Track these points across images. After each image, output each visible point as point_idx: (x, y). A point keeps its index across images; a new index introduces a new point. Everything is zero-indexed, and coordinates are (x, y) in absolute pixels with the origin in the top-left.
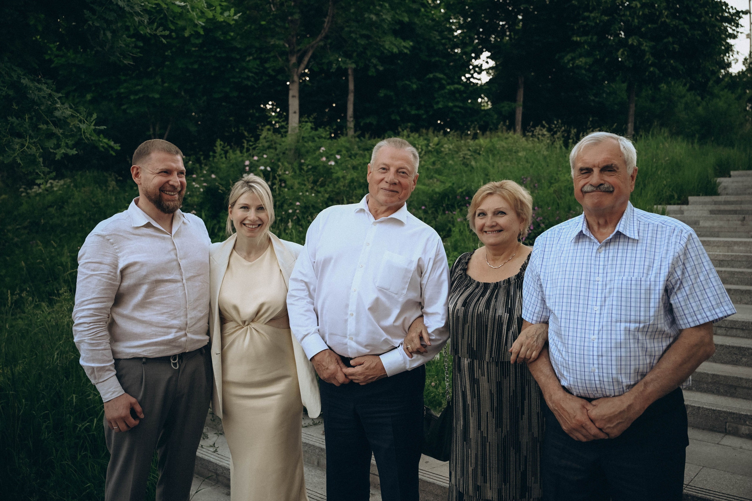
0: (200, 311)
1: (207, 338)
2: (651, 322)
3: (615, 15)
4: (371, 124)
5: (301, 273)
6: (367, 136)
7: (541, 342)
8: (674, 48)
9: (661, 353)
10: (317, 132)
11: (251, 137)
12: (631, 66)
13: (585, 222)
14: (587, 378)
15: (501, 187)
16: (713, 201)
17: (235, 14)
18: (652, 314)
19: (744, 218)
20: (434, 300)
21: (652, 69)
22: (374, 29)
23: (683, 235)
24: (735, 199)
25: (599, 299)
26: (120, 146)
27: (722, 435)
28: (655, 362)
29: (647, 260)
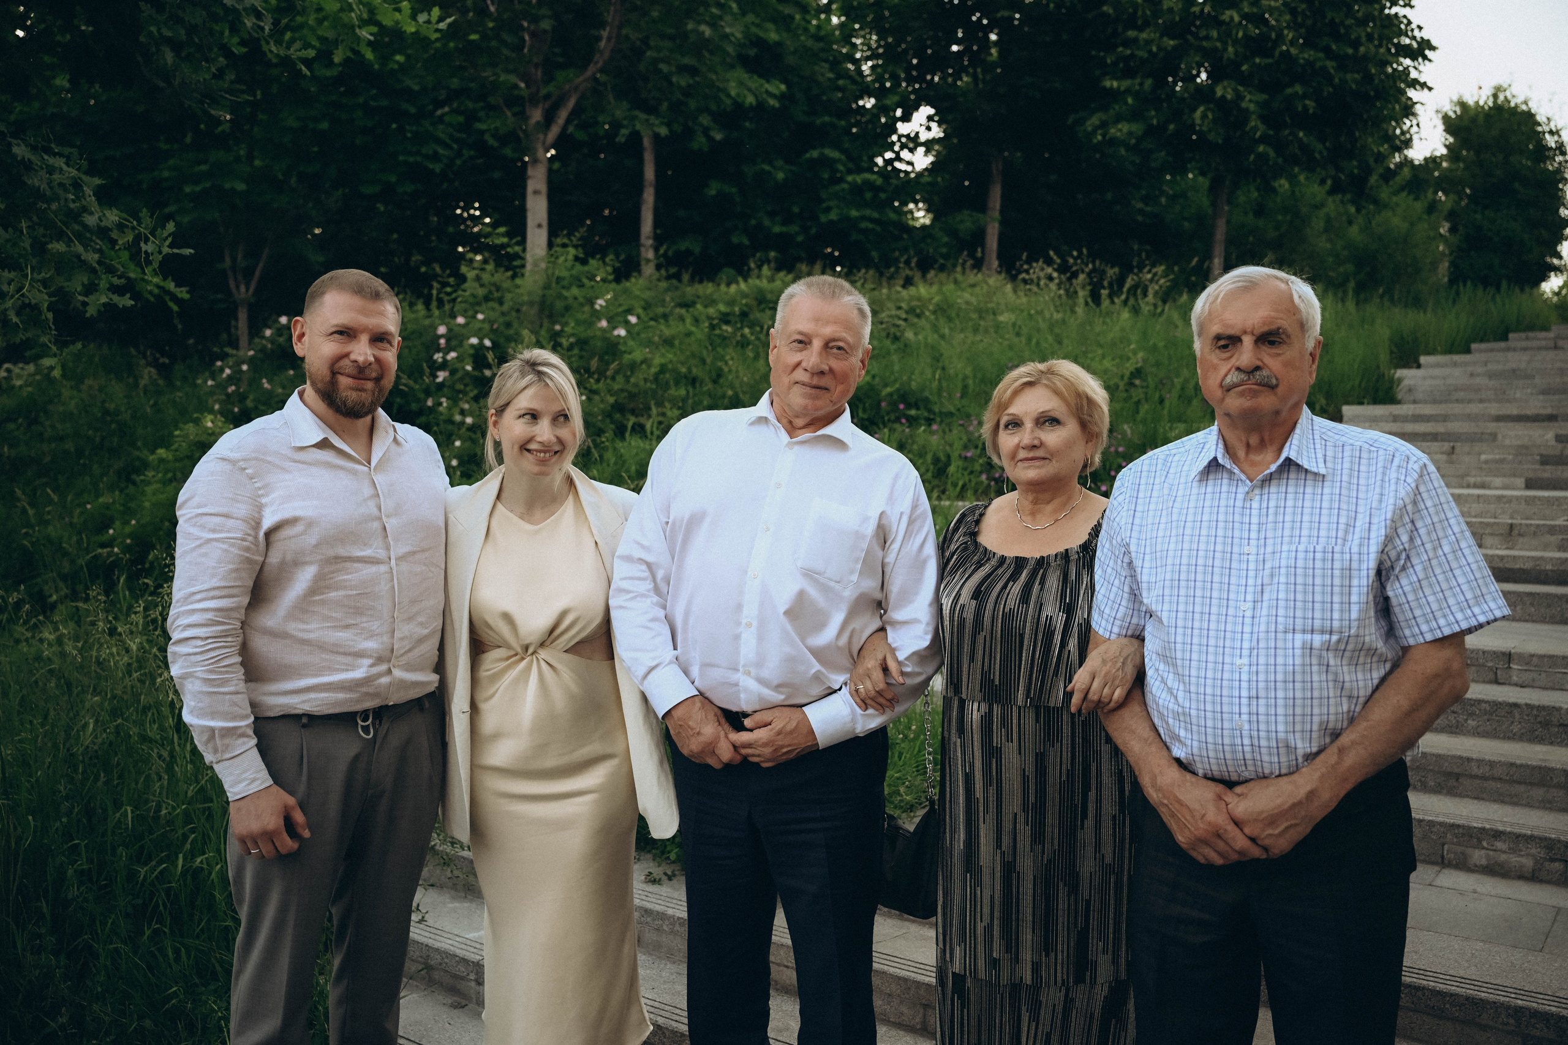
0: (421, 624)
1: (435, 678)
2: (1353, 631)
3: (1189, 37)
4: (688, 252)
5: (638, 543)
6: (686, 277)
7: (1130, 672)
8: (1305, 107)
9: (1370, 690)
10: (586, 268)
11: (449, 276)
12: (1220, 141)
13: (1221, 442)
14: (1227, 741)
15: (1050, 372)
16: (1391, 414)
17: (441, 20)
18: (1354, 615)
19: (1453, 448)
20: (907, 596)
21: (1261, 149)
22: (706, 54)
23: (1410, 466)
24: (1434, 412)
25: (1250, 589)
26: (188, 292)
27: (1437, 868)
28: (1358, 709)
29: (1343, 513)
